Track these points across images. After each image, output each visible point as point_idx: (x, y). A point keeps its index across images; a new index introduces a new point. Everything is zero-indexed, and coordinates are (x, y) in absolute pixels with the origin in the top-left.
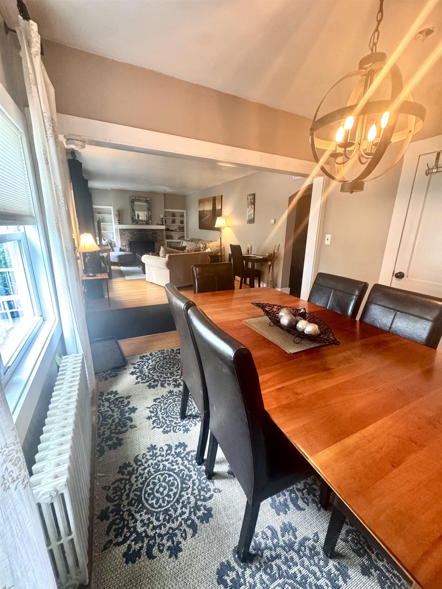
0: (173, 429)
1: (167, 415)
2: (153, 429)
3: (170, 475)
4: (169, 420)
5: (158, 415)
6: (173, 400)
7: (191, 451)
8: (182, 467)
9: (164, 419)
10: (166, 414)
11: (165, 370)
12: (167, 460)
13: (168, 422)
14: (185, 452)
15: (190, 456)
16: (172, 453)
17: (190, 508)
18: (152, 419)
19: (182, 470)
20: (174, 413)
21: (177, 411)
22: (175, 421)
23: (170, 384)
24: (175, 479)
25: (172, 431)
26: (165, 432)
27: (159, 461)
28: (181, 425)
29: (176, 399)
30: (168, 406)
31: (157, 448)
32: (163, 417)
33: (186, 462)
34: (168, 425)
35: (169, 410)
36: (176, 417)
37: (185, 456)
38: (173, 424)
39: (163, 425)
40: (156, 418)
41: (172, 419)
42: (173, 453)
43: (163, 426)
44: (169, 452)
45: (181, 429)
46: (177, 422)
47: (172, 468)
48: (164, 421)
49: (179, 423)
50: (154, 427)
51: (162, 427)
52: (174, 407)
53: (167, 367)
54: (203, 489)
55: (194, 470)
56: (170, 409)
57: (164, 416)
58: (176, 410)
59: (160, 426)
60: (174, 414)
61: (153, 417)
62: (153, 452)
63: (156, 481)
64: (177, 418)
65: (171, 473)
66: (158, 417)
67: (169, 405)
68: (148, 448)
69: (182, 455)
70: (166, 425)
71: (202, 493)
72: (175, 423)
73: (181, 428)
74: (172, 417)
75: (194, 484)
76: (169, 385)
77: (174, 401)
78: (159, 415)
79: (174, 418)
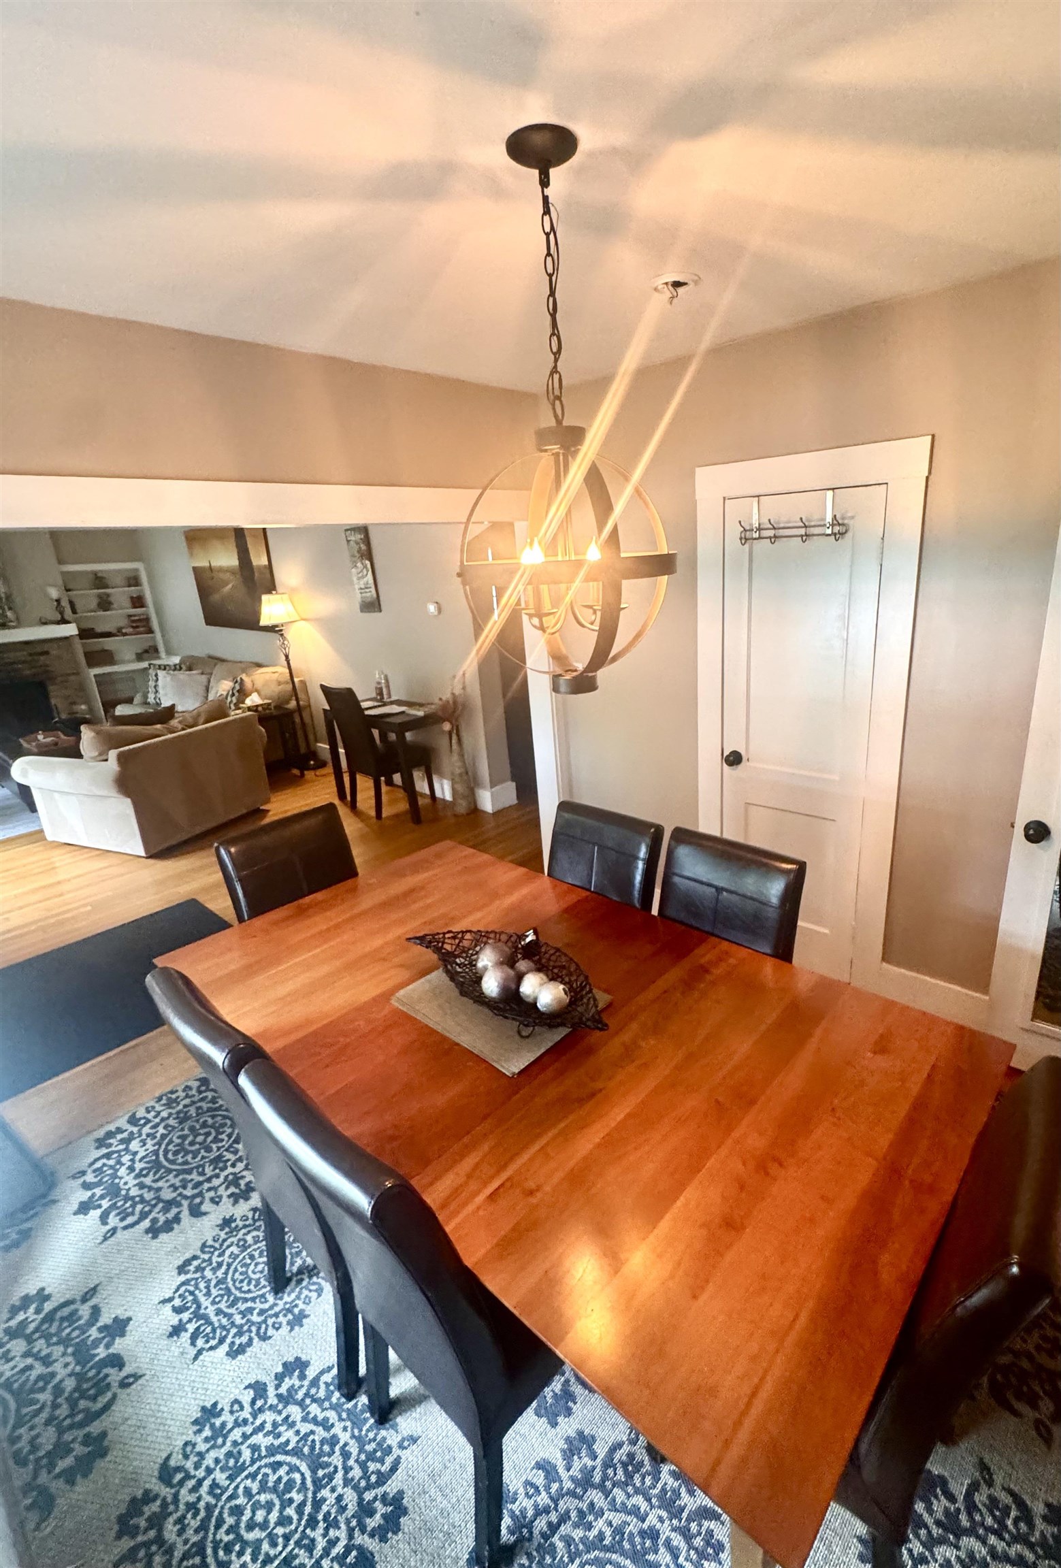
0: (258, 1334)
1: (232, 1298)
2: (196, 1358)
3: (276, 1466)
4: (241, 1312)
5: (202, 1311)
6: (237, 1245)
7: (322, 1373)
8: (305, 1428)
9: (226, 1315)
10: (226, 1297)
11: (194, 1158)
12: (261, 1427)
13: (238, 1320)
14: (306, 1383)
15: (323, 1386)
16: (270, 1402)
17: (348, 1522)
18: (186, 1330)
19: (307, 1435)
20: (249, 1283)
21: (258, 1276)
22: (259, 1306)
23: (220, 1197)
24: (293, 1469)
25: (256, 1340)
26: (235, 1352)
27: (235, 1443)
28: (280, 1312)
29: (249, 1238)
30: (226, 1273)
31: (222, 1409)
32: (219, 1312)
33: (314, 1409)
34: (242, 1326)
35: (234, 1281)
36: (260, 1293)
37: (307, 1395)
38: (255, 1318)
39: (224, 1333)
40: (199, 1323)
41: (249, 1304)
42: (272, 1400)
43: (226, 1337)
44: (259, 1403)
45: (280, 1324)
46: (266, 1306)
47: (276, 1443)
48: (224, 1321)
49: (271, 1308)
50: (200, 1352)
51: (222, 1341)
52: (247, 1266)
53: (197, 1146)
54: (371, 1457)
55: (341, 1419)
56: (237, 1275)
57: (223, 1306)
58: (254, 1272)
59: (216, 1341)
60: (252, 1287)
61: (190, 1320)
62: (212, 1426)
63: (241, 1501)
64: (263, 1296)
65: (279, 1458)
66: (206, 1318)
67: (229, 1265)
68: (196, 1422)
69: (300, 1395)
70: (234, 1331)
71: (372, 1466)
72: (262, 1312)
73: (281, 1319)
74: (246, 1300)
75: (346, 1455)
76: (217, 1203)
77: (245, 1248)
78: (206, 1308)
79: (253, 1300)
